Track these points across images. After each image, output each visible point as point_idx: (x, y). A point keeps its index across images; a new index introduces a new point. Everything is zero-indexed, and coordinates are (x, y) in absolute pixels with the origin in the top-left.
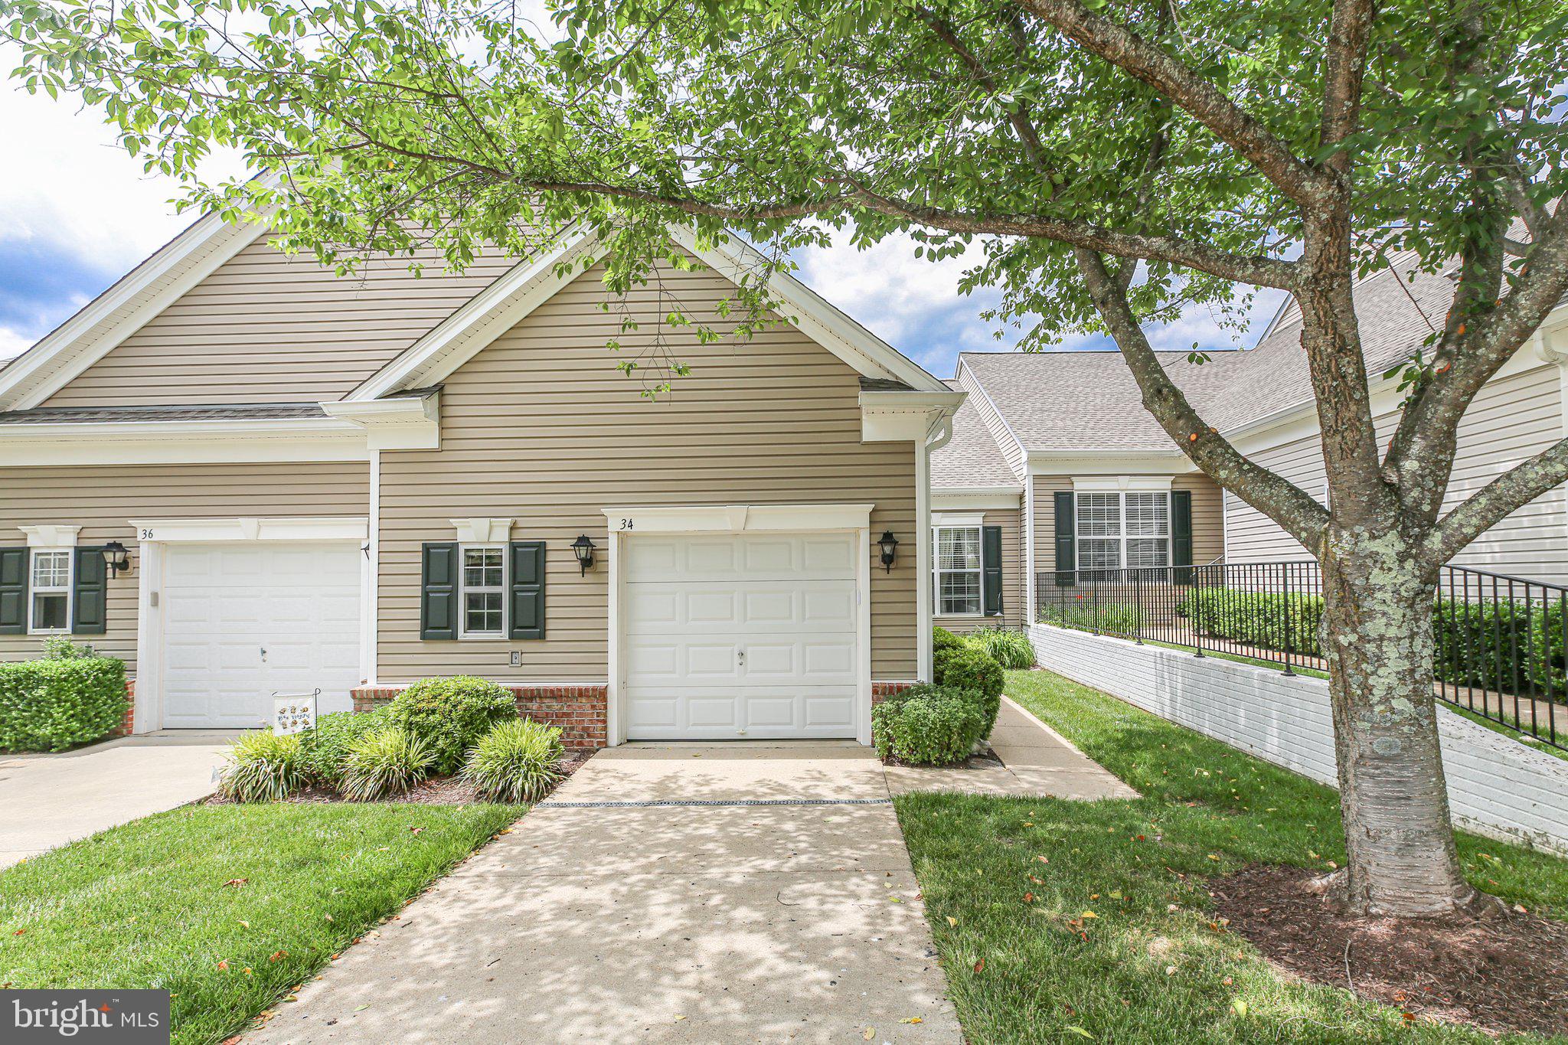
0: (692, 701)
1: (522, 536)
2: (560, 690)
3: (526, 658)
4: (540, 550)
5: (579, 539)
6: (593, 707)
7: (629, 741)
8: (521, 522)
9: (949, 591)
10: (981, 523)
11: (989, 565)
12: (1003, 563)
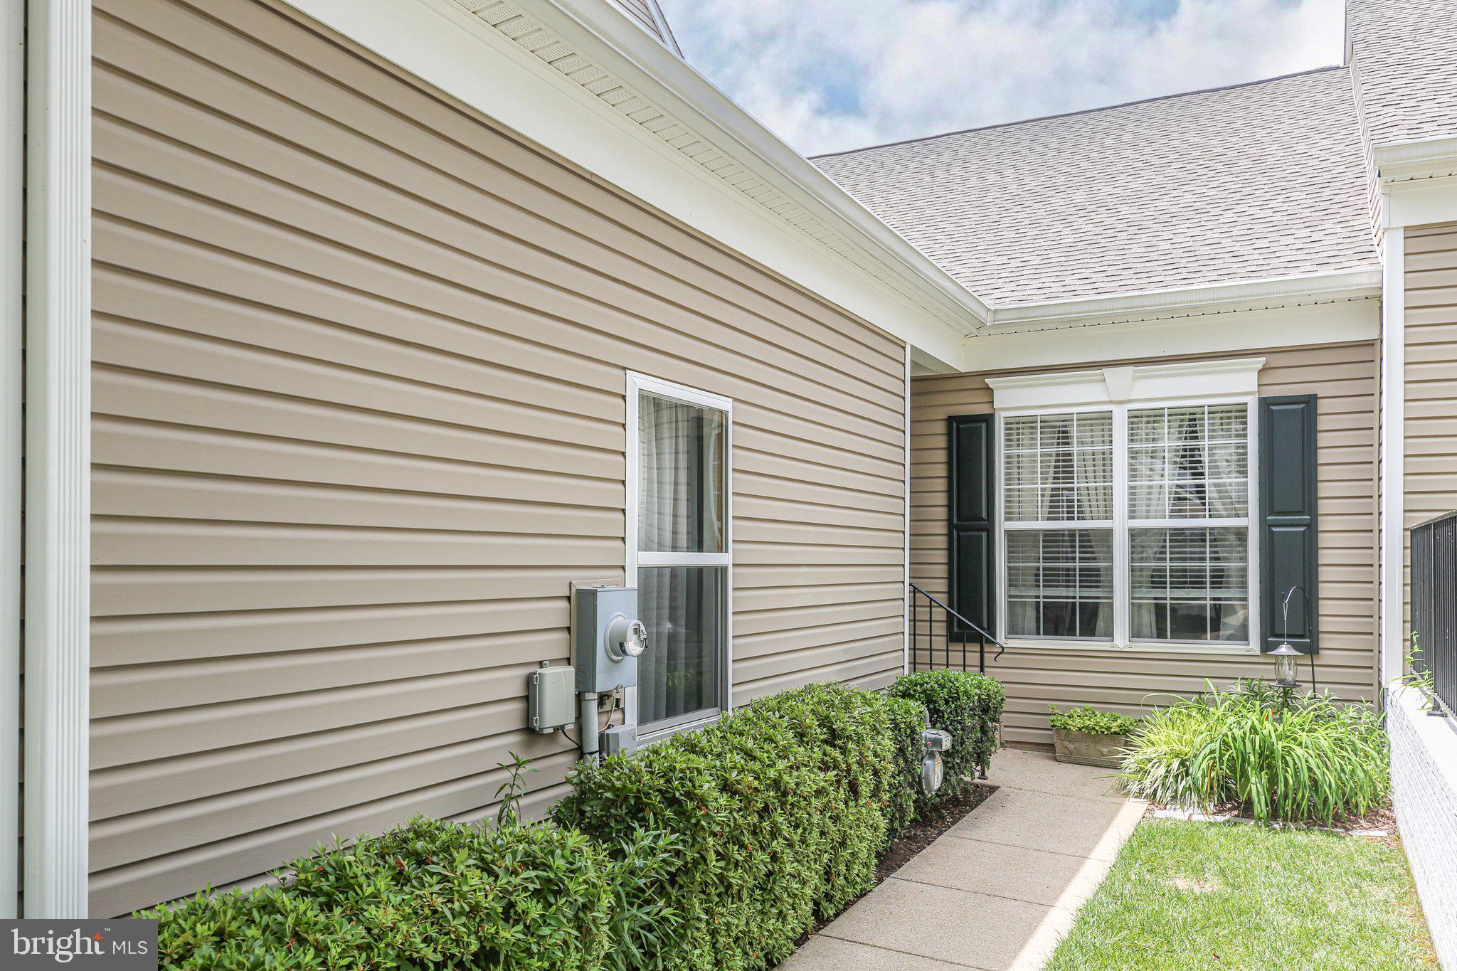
9: (1157, 580)
10: (1254, 387)
11: (1276, 509)
12: (1320, 502)
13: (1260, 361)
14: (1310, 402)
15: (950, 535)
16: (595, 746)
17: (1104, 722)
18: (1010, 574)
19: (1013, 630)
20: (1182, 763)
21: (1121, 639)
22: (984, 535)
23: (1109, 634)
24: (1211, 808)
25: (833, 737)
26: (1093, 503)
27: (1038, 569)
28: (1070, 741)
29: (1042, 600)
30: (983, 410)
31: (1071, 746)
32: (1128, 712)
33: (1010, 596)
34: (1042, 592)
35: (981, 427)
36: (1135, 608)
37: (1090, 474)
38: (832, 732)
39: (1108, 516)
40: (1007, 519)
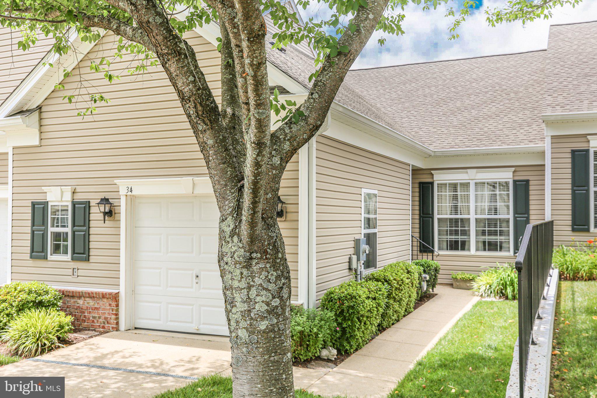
0: (170, 306)
1: (79, 197)
2: (92, 293)
3: (80, 272)
4: (87, 205)
5: (102, 199)
6: (110, 305)
7: (136, 328)
8: (79, 189)
9: (483, 233)
10: (512, 177)
11: (518, 213)
12: (530, 211)
13: (513, 169)
14: (527, 181)
15: (420, 219)
16: (359, 273)
17: (468, 276)
18: (439, 231)
19: (440, 249)
20: (490, 286)
21: (473, 251)
22: (431, 219)
23: (469, 250)
24: (498, 297)
25: (408, 272)
26: (464, 210)
27: (447, 230)
28: (458, 282)
29: (449, 240)
30: (430, 180)
31: (458, 284)
32: (475, 273)
33: (439, 238)
34: (449, 237)
35: (429, 186)
36: (477, 242)
37: (463, 201)
38: (408, 271)
39: (469, 214)
40: (438, 214)
